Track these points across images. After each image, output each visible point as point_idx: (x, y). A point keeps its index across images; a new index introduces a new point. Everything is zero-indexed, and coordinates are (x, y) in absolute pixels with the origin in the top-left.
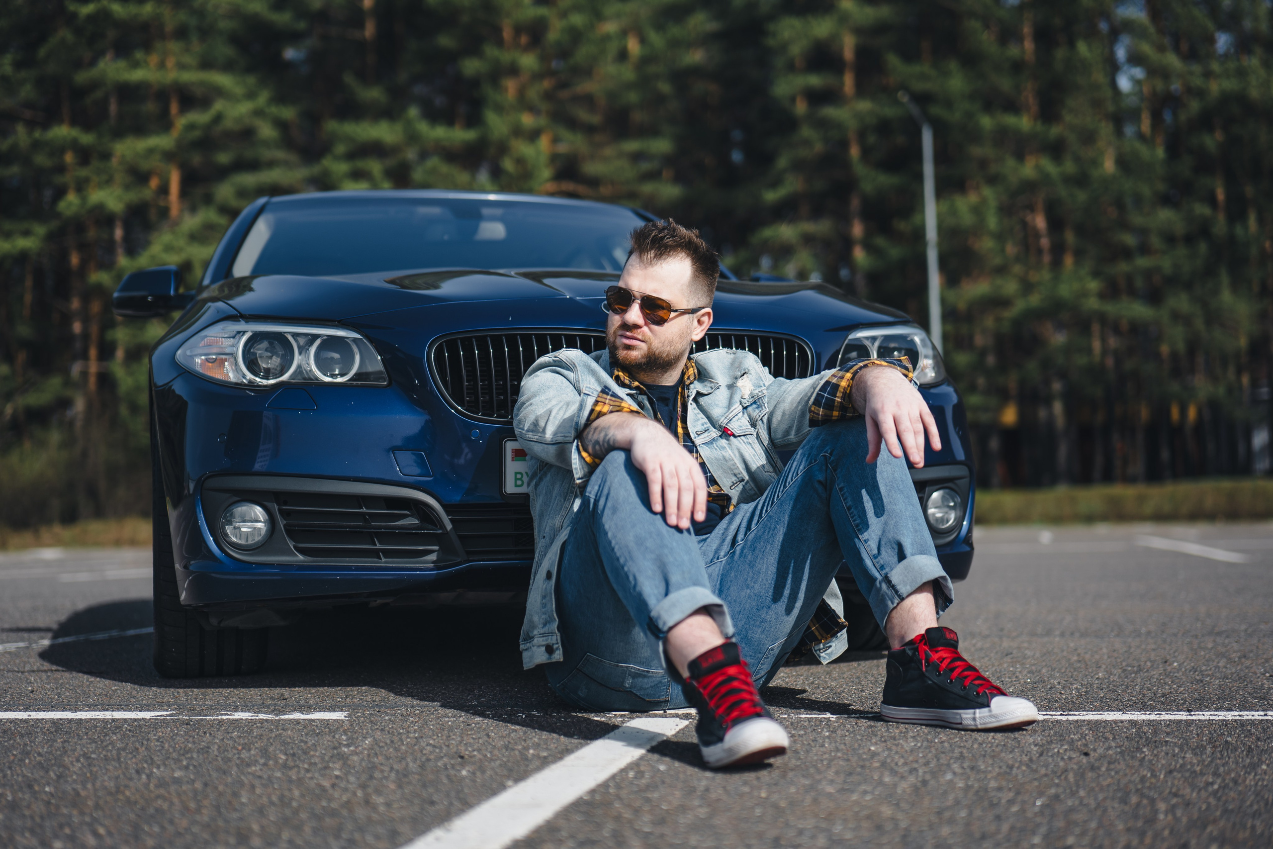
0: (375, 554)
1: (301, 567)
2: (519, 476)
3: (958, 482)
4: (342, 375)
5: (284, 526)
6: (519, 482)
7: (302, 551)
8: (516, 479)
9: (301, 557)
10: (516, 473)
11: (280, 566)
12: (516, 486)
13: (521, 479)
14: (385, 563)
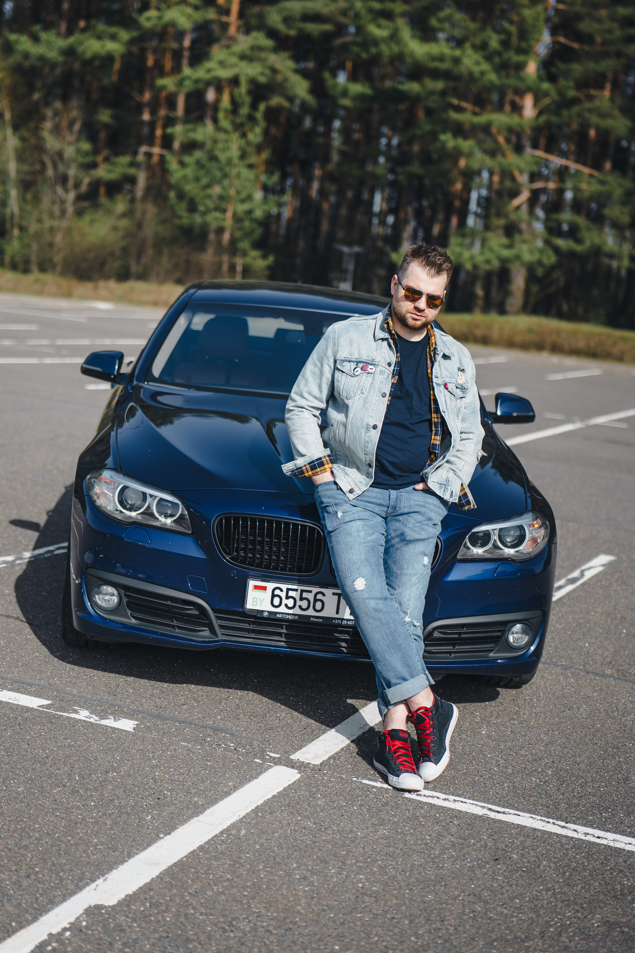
0: (173, 627)
1: (132, 627)
2: (255, 600)
3: (531, 620)
4: (171, 516)
5: (127, 602)
6: (255, 603)
7: (135, 618)
8: (253, 601)
9: (133, 621)
10: (254, 598)
11: (122, 624)
12: (253, 605)
13: (256, 602)
14: (178, 633)
